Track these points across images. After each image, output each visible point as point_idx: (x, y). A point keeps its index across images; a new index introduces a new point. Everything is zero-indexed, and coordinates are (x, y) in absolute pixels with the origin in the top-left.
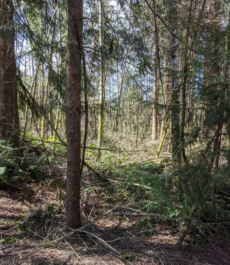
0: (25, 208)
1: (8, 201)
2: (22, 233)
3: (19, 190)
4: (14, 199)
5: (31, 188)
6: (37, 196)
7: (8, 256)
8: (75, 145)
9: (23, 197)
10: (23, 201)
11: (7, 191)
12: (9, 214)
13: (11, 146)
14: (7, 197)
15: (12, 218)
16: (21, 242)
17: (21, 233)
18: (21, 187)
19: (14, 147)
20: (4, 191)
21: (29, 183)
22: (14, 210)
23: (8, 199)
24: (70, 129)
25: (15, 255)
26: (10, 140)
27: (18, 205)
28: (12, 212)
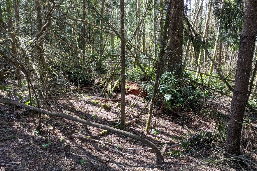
0: (184, 131)
1: (171, 124)
2: (185, 150)
3: (180, 116)
4: (176, 123)
5: (189, 116)
6: (194, 124)
7: (176, 164)
8: (244, 75)
9: (182, 122)
10: (183, 126)
11: (169, 115)
12: (172, 134)
13: (175, 78)
14: (170, 120)
15: (176, 137)
16: (185, 157)
17: (183, 150)
18: (181, 114)
19: (177, 79)
20: (167, 116)
21: (187, 111)
22: (176, 131)
23: (171, 122)
24: (242, 58)
25: (182, 164)
26: (174, 72)
27: (179, 128)
28: (174, 133)
